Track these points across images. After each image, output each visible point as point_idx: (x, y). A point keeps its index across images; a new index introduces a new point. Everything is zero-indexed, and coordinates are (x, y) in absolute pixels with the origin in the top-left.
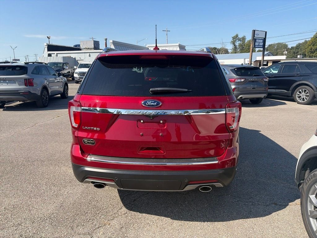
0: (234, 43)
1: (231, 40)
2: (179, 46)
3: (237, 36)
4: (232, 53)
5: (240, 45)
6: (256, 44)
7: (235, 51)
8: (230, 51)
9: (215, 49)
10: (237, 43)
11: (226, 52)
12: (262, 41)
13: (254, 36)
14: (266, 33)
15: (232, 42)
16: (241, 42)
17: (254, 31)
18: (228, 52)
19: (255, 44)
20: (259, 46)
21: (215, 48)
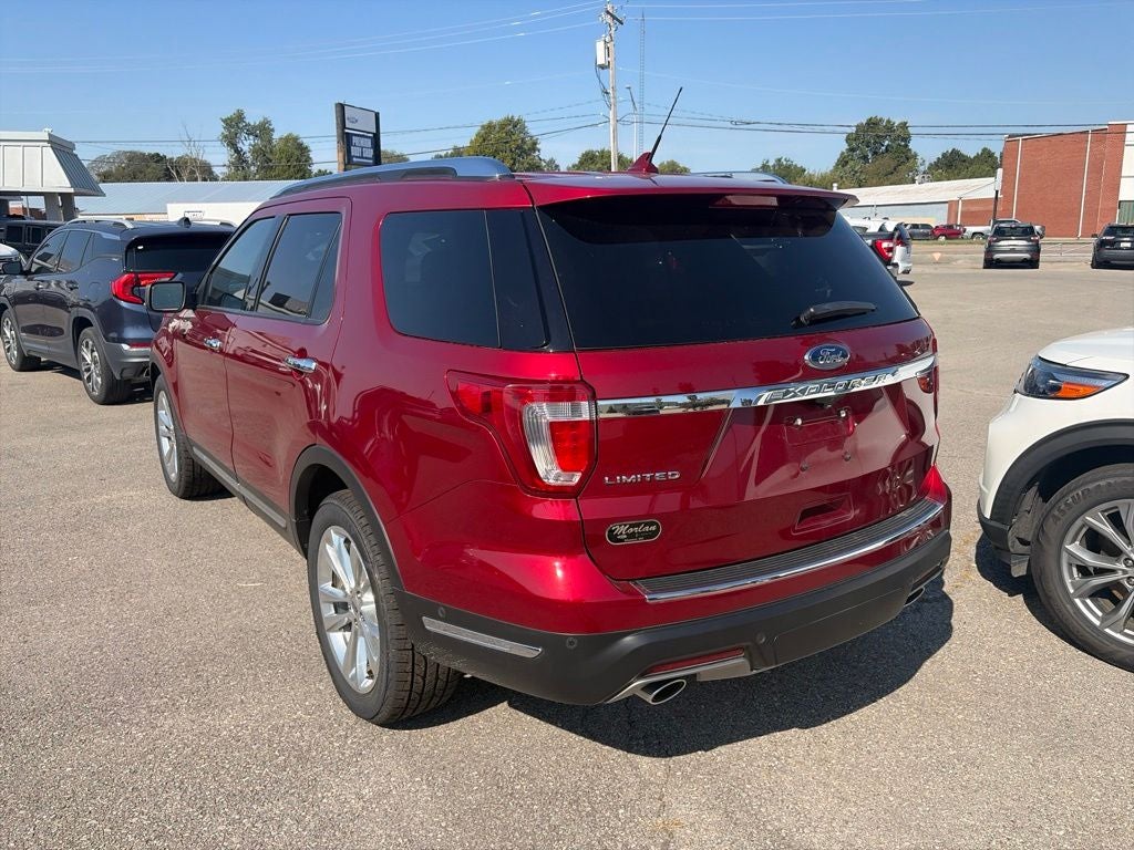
0: (231, 142)
1: (220, 129)
2: (49, 142)
3: (240, 117)
4: (228, 178)
5: (256, 151)
6: (355, 151)
7: (240, 170)
8: (217, 171)
9: (157, 162)
10: (246, 144)
11: (207, 173)
12: (368, 143)
13: (344, 127)
14: (377, 115)
15: (226, 137)
16: (258, 141)
17: (341, 108)
18: (211, 173)
19: (349, 151)
20: (362, 158)
21: (158, 158)
